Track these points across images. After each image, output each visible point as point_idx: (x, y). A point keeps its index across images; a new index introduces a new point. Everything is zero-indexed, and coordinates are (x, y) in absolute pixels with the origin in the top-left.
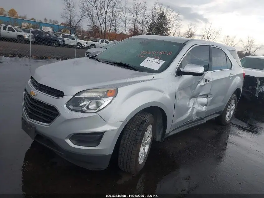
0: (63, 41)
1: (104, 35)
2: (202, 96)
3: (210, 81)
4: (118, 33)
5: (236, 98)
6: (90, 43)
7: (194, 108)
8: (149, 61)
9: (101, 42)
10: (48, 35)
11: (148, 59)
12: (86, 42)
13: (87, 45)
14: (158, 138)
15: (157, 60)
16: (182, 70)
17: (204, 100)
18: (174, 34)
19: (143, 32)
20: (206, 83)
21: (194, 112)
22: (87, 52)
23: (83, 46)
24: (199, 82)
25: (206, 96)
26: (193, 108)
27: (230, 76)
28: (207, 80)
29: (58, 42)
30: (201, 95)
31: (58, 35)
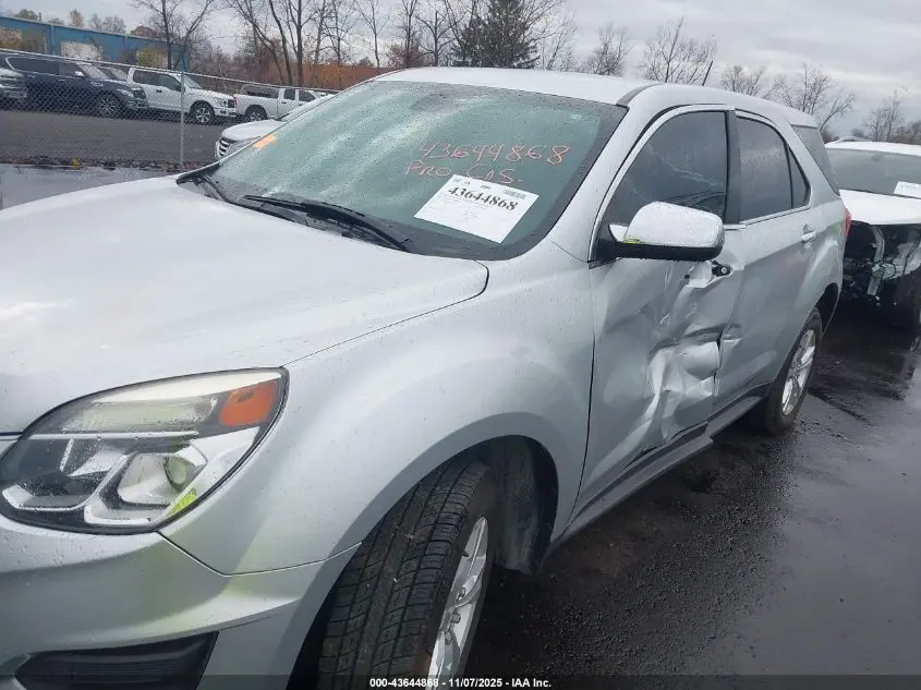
0: (140, 94)
1: (294, 70)
2: (699, 337)
3: (735, 267)
4: (349, 63)
5: (819, 322)
6: (244, 100)
7: (668, 391)
8: (459, 192)
9: (286, 97)
10: (80, 74)
11: (457, 181)
12: (228, 97)
13: (234, 110)
14: (518, 558)
15: (497, 190)
16: (619, 238)
17: (707, 352)
18: (552, 61)
19: (441, 58)
20: (716, 278)
21: (669, 412)
22: (223, 139)
23: (218, 113)
24: (687, 277)
25: (715, 335)
26: (665, 395)
27: (805, 237)
28: (720, 267)
29: (120, 101)
30: (694, 334)
31: (118, 73)
